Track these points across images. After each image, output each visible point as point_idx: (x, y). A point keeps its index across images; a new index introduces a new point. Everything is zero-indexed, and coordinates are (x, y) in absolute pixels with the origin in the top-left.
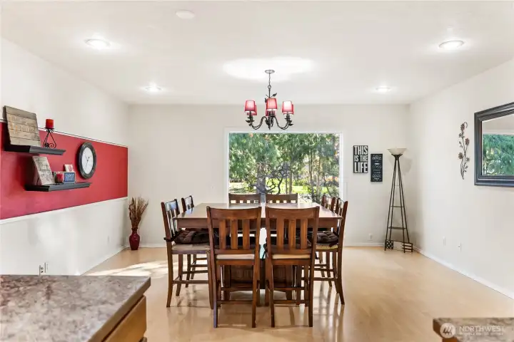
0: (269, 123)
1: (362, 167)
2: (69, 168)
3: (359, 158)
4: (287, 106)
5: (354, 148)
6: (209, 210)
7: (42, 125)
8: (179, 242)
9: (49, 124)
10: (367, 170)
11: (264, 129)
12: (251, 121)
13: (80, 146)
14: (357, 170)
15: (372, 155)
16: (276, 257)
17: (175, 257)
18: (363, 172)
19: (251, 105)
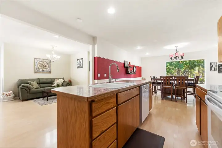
0: (176, 59)
1: (214, 69)
2: (132, 70)
3: (213, 66)
4: (181, 54)
5: (210, 63)
6: (161, 77)
7: (129, 63)
8: (154, 84)
9: (130, 63)
10: (216, 70)
11: (175, 60)
12: (171, 58)
13: (134, 67)
14: (212, 70)
15: (219, 65)
16: (177, 87)
17: (153, 87)
18: (214, 70)
19: (171, 55)
